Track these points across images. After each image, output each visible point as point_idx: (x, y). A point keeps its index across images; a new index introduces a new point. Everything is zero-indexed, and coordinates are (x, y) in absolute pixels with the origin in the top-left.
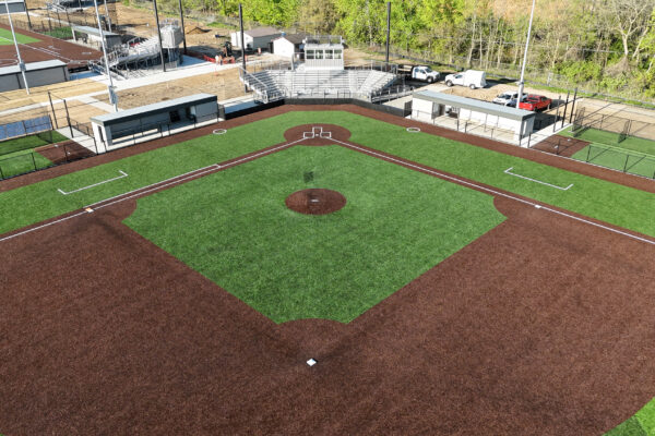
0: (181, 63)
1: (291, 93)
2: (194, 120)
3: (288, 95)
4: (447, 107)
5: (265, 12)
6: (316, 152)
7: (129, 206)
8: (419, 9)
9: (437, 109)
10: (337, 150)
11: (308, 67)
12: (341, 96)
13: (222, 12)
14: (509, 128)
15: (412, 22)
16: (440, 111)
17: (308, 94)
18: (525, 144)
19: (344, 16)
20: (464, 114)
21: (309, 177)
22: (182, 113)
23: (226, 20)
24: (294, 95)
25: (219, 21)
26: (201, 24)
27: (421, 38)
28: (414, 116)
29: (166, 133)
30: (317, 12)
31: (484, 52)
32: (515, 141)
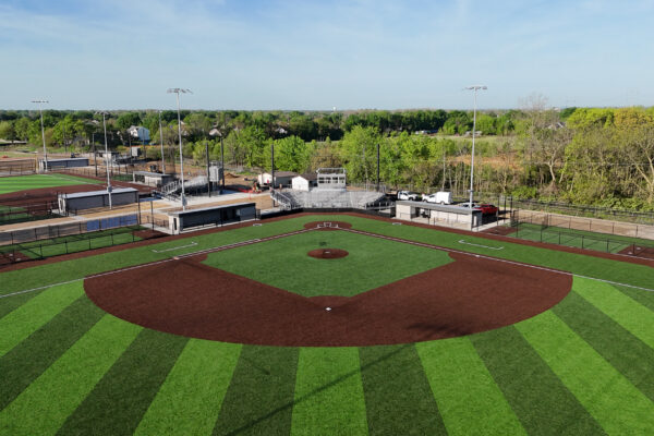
0: (221, 193)
1: (307, 205)
2: (238, 219)
3: (306, 206)
4: (422, 211)
5: (284, 162)
6: (328, 234)
7: (204, 257)
8: (402, 155)
9: (414, 212)
10: (343, 233)
11: (320, 189)
12: (345, 207)
13: (249, 164)
14: (465, 221)
15: (397, 164)
16: (417, 214)
17: (319, 205)
18: (475, 230)
19: (346, 162)
20: (434, 214)
21: (323, 244)
22: (230, 214)
23: (252, 170)
24: (310, 207)
25: (246, 171)
26: (232, 173)
27: (405, 176)
28: (398, 217)
29: (220, 226)
30: (325, 160)
31: (453, 183)
32: (469, 228)
